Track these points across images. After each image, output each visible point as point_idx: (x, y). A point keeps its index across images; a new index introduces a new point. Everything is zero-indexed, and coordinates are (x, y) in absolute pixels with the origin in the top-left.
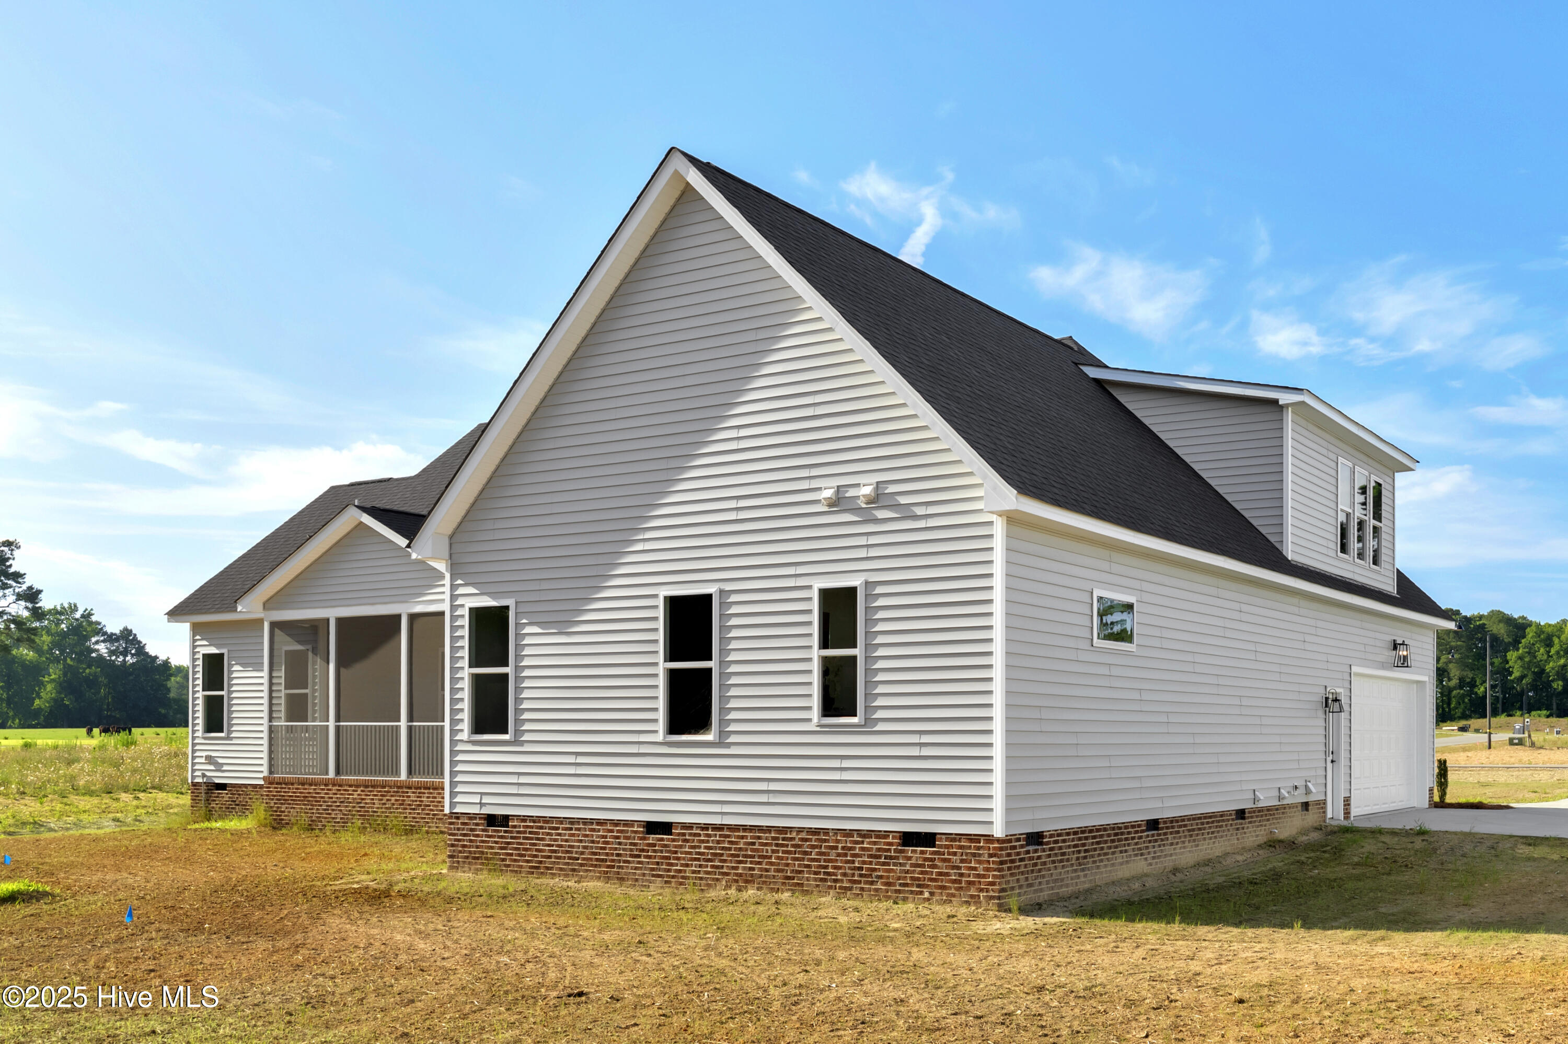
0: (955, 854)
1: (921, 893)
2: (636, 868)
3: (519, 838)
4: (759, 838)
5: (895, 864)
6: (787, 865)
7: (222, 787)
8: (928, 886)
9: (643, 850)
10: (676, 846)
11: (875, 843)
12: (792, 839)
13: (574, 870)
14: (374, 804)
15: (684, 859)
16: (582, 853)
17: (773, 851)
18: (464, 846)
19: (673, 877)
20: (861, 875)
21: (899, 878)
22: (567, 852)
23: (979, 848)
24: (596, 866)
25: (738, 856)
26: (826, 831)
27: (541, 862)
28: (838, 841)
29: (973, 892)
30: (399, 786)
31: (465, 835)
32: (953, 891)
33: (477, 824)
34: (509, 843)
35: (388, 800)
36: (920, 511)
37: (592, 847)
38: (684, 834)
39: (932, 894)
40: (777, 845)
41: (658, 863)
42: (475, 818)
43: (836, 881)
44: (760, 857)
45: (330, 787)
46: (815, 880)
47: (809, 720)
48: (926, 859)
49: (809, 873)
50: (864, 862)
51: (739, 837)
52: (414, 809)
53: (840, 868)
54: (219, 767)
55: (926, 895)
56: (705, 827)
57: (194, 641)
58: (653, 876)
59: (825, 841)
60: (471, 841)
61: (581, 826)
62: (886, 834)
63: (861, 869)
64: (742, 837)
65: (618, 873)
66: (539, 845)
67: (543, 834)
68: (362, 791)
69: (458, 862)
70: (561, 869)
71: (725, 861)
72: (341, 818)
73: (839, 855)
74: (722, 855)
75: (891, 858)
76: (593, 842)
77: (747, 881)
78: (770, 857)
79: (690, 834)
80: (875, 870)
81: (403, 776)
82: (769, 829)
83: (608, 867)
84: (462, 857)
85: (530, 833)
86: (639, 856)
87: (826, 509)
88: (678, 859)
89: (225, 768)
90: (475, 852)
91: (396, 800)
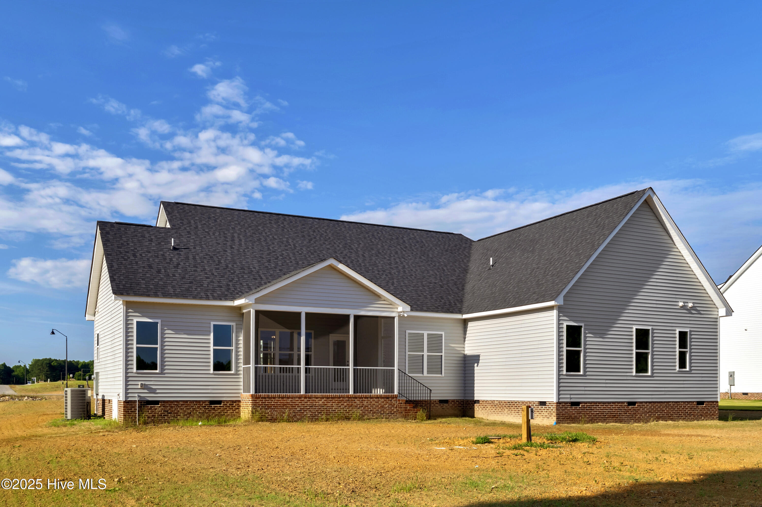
0: (709, 406)
1: (702, 418)
2: (625, 417)
3: (585, 410)
4: (662, 405)
5: (696, 410)
6: (669, 413)
7: (157, 402)
8: (703, 416)
9: (627, 411)
10: (638, 409)
11: (691, 405)
12: (671, 405)
13: (605, 420)
14: (333, 406)
15: (640, 413)
16: (608, 414)
17: (666, 409)
18: (563, 414)
19: (637, 419)
20: (688, 414)
21: (697, 414)
22: (602, 413)
23: (714, 405)
24: (612, 418)
25: (656, 411)
26: (679, 402)
27: (593, 418)
28: (682, 405)
29: (713, 416)
30: (349, 397)
31: (563, 410)
32: (709, 417)
33: (568, 406)
34: (581, 412)
35: (342, 404)
36: (702, 312)
37: (611, 411)
38: (640, 405)
39: (704, 418)
40: (666, 407)
41: (632, 415)
42: (567, 404)
43: (682, 416)
44: (662, 411)
45: (303, 399)
46: (677, 416)
47: (675, 369)
48: (703, 408)
49: (675, 415)
50: (689, 411)
51: (656, 405)
52: (359, 408)
53: (683, 412)
54: (153, 391)
55: (703, 418)
56: (646, 402)
57: (127, 312)
58: (631, 419)
59: (679, 405)
60: (566, 412)
61: (607, 404)
62: (693, 402)
63: (688, 412)
64: (657, 405)
65: (620, 419)
66: (592, 412)
67: (593, 408)
68: (325, 400)
69: (561, 420)
70: (600, 420)
71: (652, 413)
72: (311, 415)
73: (682, 409)
74: (651, 411)
75: (695, 409)
76: (611, 409)
77: (658, 419)
78: (665, 411)
79: (642, 405)
80: (691, 412)
81: (351, 392)
82: (664, 402)
83: (616, 417)
84: (562, 418)
85: (589, 408)
86: (626, 413)
87: (680, 308)
88: (639, 413)
89: (158, 391)
90: (567, 416)
91: (347, 404)
